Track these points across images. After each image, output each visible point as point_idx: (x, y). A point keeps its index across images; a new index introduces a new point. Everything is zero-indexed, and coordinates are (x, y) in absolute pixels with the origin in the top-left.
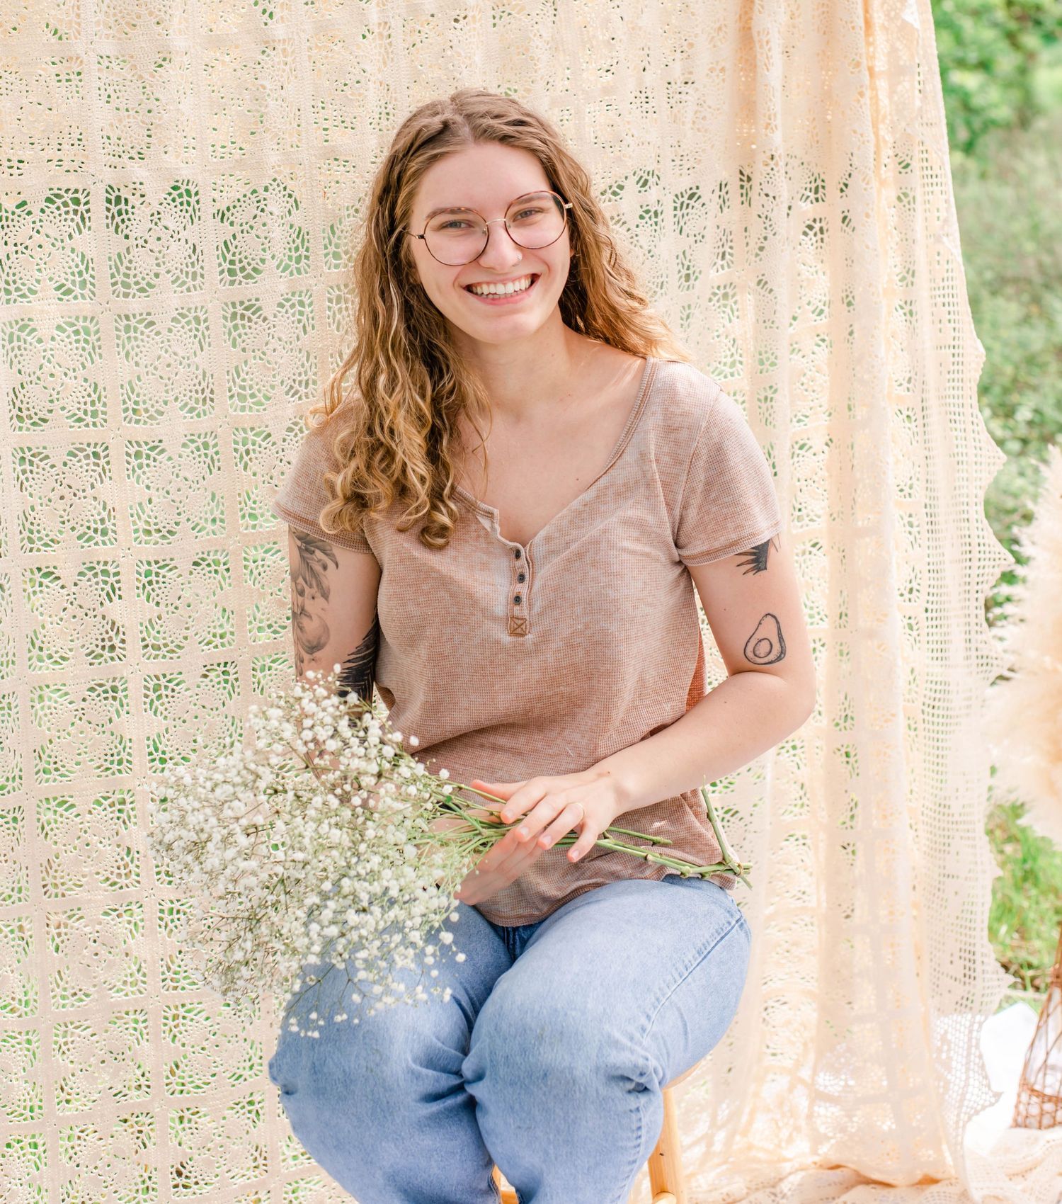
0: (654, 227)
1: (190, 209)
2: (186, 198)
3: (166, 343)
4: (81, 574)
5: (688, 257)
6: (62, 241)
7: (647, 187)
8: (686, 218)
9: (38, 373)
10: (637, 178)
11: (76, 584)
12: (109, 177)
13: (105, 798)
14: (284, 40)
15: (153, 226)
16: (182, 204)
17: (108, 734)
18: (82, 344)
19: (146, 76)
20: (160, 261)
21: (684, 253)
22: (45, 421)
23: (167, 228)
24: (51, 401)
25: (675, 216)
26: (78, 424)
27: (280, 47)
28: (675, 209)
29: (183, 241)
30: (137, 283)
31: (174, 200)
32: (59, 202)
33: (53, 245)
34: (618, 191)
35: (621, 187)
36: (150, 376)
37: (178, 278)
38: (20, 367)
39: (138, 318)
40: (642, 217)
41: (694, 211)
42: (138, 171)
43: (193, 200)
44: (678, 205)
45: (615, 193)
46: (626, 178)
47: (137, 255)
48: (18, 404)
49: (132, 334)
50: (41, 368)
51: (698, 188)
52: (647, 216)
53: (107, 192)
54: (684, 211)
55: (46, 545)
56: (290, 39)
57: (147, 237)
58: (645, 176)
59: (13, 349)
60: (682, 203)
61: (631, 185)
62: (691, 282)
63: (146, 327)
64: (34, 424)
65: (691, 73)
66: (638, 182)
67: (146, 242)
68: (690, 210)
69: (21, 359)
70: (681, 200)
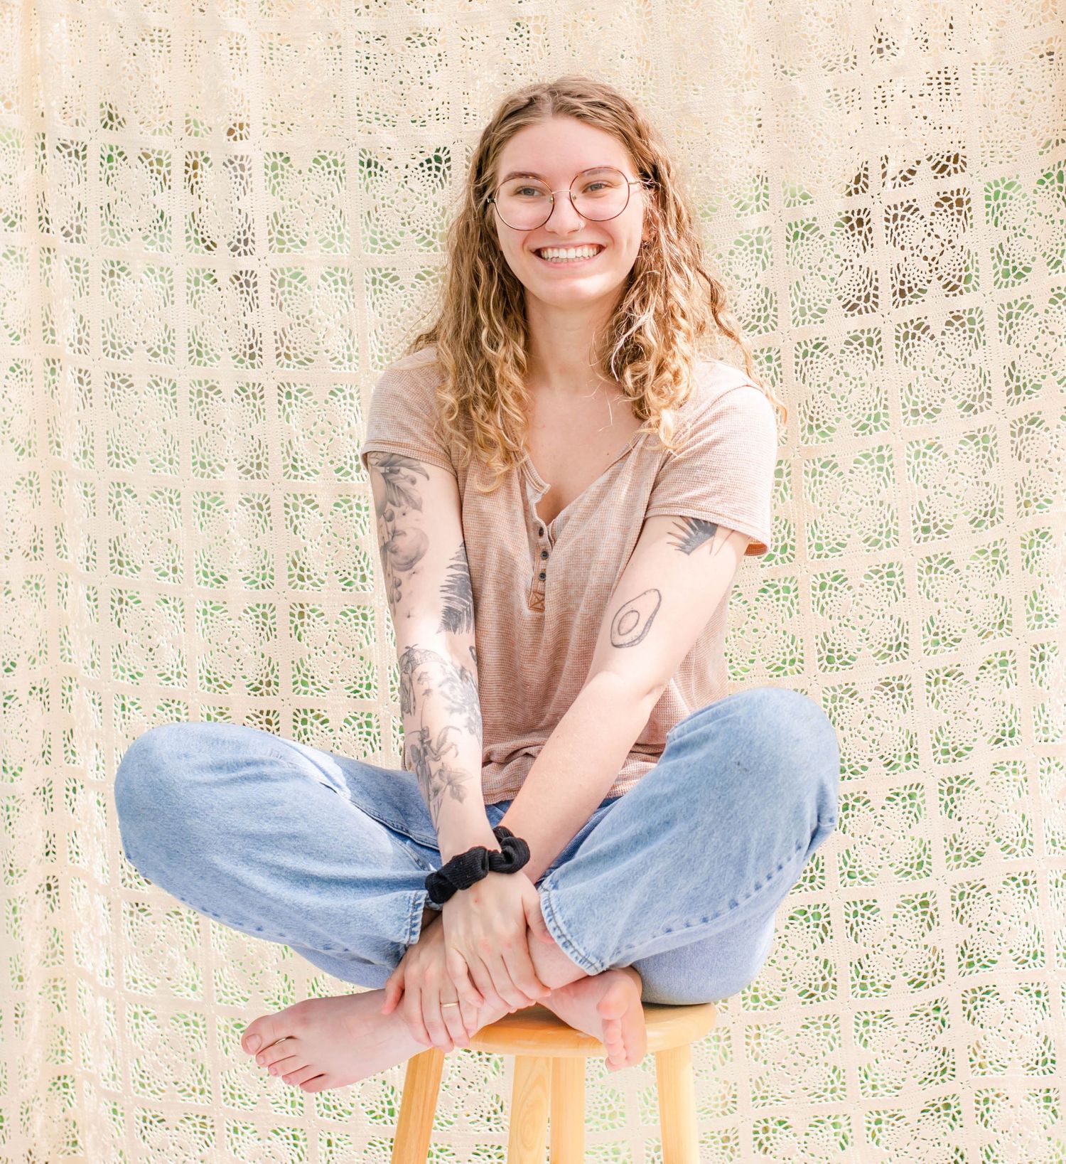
0: (956, 216)
1: (440, 174)
2: (434, 164)
3: (409, 297)
4: (337, 505)
5: (1006, 251)
6: (325, 198)
7: (945, 174)
8: (1002, 209)
9: (307, 317)
10: (932, 163)
11: (332, 514)
12: (362, 140)
13: (355, 719)
14: (537, 17)
15: (400, 188)
16: (430, 169)
17: (357, 658)
18: (340, 293)
19: (398, 50)
20: (406, 220)
21: (1001, 245)
22: (310, 361)
23: (412, 191)
24: (318, 344)
25: (988, 206)
26: (338, 366)
27: (531, 24)
28: (988, 198)
29: (431, 204)
30: (383, 240)
31: (422, 165)
32: (324, 163)
33: (317, 201)
34: (909, 176)
35: (912, 172)
36: (393, 326)
37: (424, 238)
38: (289, 309)
39: (384, 272)
40: (938, 204)
41: (1013, 202)
42: (386, 136)
43: (443, 166)
44: (992, 195)
45: (905, 178)
46: (918, 162)
47: (383, 214)
48: (286, 343)
49: (378, 286)
50: (311, 312)
51: (1017, 177)
52: (946, 205)
53: (360, 155)
54: (1000, 201)
55: (308, 474)
56: (543, 16)
57: (394, 198)
58: (944, 162)
59: (283, 293)
60: (997, 193)
61: (925, 170)
62: (1011, 278)
63: (392, 281)
64: (301, 363)
65: (1003, 52)
66: (934, 168)
67: (393, 202)
68: (1007, 201)
69: (290, 302)
70: (995, 189)
